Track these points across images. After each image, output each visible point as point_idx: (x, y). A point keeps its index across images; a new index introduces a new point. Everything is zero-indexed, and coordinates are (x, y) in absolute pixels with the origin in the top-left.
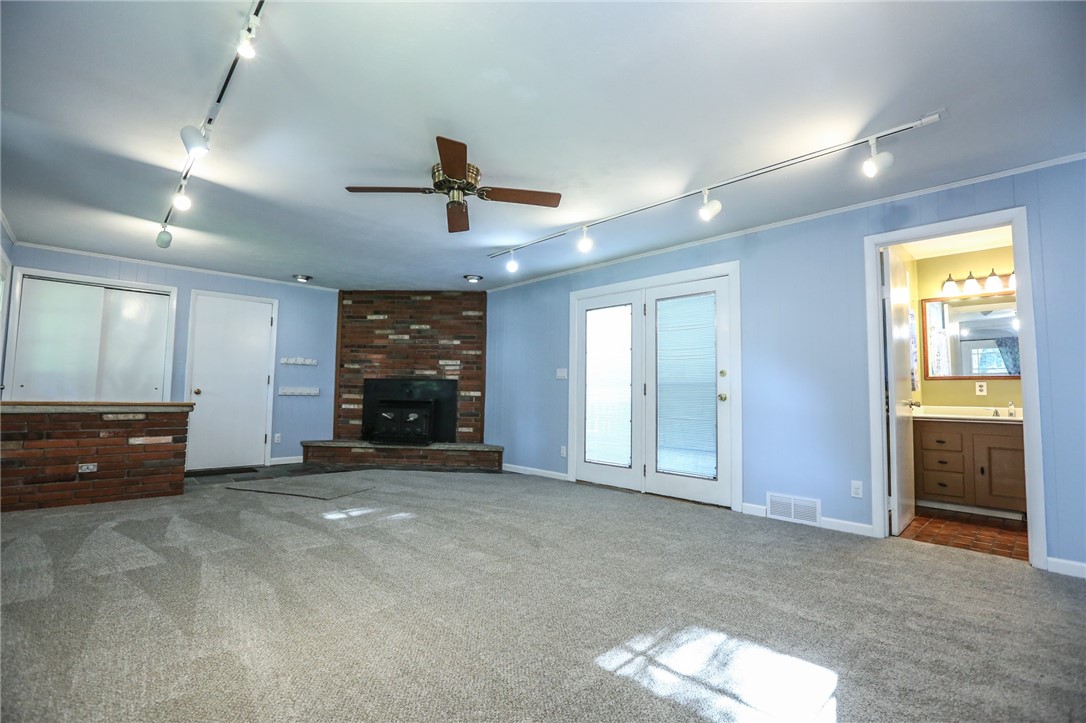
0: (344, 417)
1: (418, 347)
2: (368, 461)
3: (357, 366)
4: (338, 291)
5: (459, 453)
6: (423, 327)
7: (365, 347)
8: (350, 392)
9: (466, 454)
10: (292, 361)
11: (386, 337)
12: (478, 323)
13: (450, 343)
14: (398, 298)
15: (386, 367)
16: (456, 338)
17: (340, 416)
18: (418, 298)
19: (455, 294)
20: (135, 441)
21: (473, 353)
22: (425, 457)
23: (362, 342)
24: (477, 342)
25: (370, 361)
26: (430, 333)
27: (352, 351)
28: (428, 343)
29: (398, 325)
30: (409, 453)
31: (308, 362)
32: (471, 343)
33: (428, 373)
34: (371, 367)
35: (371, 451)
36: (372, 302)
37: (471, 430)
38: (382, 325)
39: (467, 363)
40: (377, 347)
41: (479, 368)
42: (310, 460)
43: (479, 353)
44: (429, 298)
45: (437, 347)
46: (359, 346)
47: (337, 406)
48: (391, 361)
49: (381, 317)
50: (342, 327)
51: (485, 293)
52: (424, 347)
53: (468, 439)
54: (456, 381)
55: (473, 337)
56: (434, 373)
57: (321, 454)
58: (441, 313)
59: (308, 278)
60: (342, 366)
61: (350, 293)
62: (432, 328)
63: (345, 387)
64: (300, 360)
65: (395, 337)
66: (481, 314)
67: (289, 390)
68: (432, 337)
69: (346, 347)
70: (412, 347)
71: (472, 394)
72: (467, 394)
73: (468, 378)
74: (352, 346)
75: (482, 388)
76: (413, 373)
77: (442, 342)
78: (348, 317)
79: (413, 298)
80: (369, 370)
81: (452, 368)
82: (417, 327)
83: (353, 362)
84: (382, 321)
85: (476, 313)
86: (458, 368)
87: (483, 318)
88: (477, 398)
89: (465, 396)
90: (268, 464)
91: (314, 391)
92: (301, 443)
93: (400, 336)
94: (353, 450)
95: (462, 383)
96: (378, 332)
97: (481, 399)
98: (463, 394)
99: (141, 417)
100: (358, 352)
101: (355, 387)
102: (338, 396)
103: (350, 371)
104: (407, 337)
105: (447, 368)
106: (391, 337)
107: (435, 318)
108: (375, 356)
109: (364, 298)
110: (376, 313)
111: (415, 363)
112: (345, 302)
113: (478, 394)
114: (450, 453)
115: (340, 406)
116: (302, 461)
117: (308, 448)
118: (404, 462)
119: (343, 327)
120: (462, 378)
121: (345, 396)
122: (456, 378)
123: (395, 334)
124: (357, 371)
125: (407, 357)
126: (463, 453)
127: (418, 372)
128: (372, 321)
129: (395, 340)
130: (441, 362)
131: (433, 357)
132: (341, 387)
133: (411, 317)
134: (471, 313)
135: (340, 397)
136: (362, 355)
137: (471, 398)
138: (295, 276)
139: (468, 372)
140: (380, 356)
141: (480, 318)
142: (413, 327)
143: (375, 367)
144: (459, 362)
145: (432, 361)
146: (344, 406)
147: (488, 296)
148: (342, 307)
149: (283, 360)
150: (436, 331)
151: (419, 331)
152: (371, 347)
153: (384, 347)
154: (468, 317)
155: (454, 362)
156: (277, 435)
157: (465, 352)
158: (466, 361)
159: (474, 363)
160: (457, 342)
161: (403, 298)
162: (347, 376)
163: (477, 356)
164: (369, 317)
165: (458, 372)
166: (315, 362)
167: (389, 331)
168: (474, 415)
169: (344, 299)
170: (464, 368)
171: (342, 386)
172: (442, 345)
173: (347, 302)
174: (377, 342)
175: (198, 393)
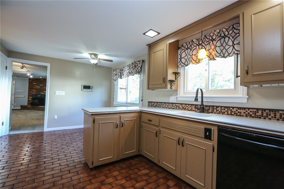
2: (30, 109)
3: (31, 92)
4: (28, 78)
10: (18, 91)
11: (36, 87)
17: (29, 101)
22: (39, 108)
23: (32, 88)
28: (42, 88)
29: (38, 85)
31: (22, 91)
33: (42, 93)
35: (31, 107)
38: (35, 85)
42: (22, 108)
44: (43, 80)
47: (28, 99)
48: (37, 91)
49: (35, 83)
50: (29, 85)
56: (43, 93)
57: (24, 107)
61: (30, 79)
62: (43, 85)
64: (20, 91)
67: (17, 96)
69: (30, 88)
70: (40, 89)
78: (30, 83)
83: (31, 91)
91: (23, 96)
92: (20, 105)
96: (35, 86)
102: (28, 97)
103: (30, 93)
104: (39, 87)
108: (34, 90)
110: (34, 82)
116: (20, 108)
117: (21, 106)
118: (35, 109)
121: (30, 97)
124: (31, 93)
125: (39, 91)
127: (41, 93)
133: (40, 83)
136: (32, 90)
142: (40, 85)
143: (34, 92)
148: (29, 81)
149: (16, 91)
151: (41, 86)
153: (36, 89)
156: (15, 104)
171: (29, 96)
173: (30, 81)
174: (35, 88)
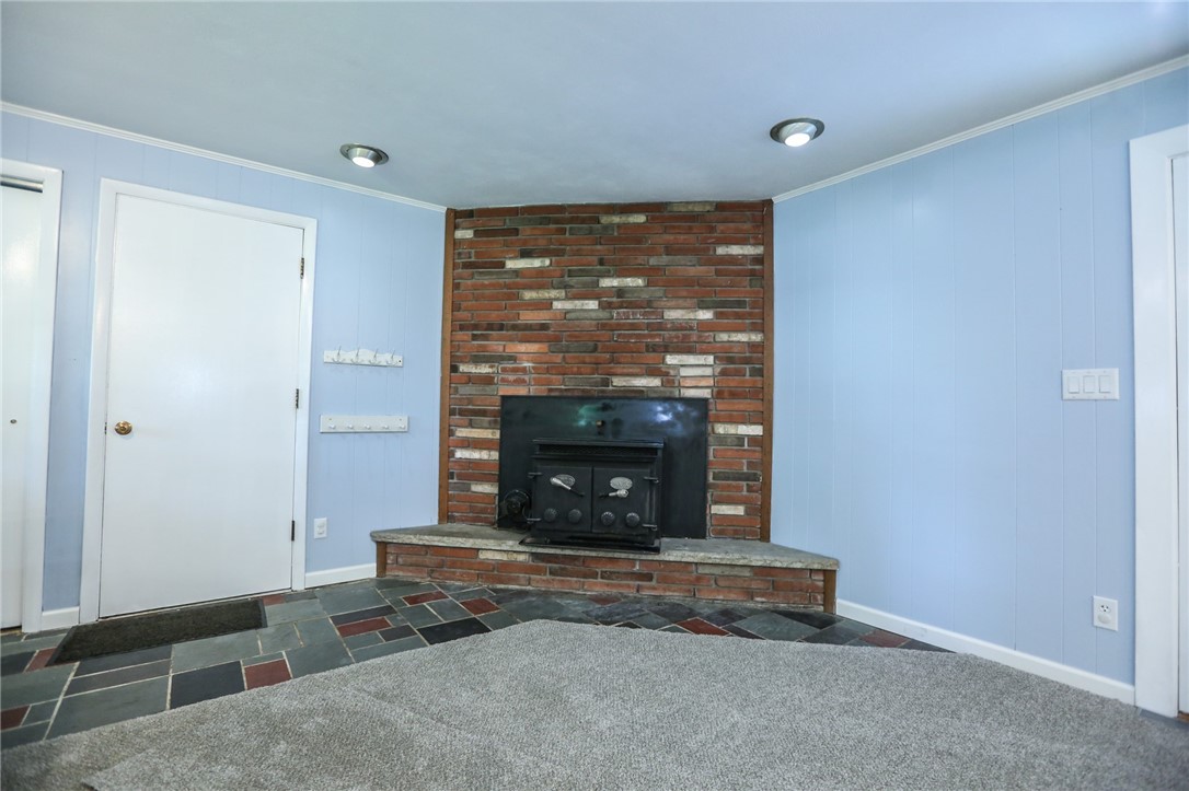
0: (460, 477)
1: (619, 327)
2: (515, 581)
3: (484, 369)
4: (443, 210)
5: (727, 571)
6: (630, 282)
7: (501, 327)
8: (471, 425)
9: (747, 573)
10: (349, 357)
11: (547, 305)
12: (752, 273)
13: (692, 316)
14: (572, 220)
15: (548, 371)
16: (703, 306)
17: (451, 476)
18: (616, 219)
19: (697, 209)
21: (743, 337)
22: (649, 577)
23: (494, 316)
24: (750, 315)
25: (513, 358)
26: (645, 296)
27: (475, 337)
28: (638, 317)
29: (573, 281)
30: (609, 568)
31: (384, 359)
32: (738, 316)
33: (641, 382)
34: (515, 370)
35: (521, 558)
36: (516, 232)
37: (740, 510)
38: (538, 279)
39: (730, 360)
40: (528, 327)
41: (760, 372)
43: (756, 337)
44: (641, 218)
45: (661, 327)
46: (490, 327)
47: (446, 454)
48: (558, 358)
49: (537, 263)
50: (453, 286)
51: (769, 203)
52: (634, 327)
53: (734, 531)
54: (706, 400)
55: (740, 304)
56: (655, 382)
57: (414, 559)
58: (669, 251)
59: (379, 157)
60: (454, 369)
61: (470, 214)
62: (649, 284)
63: (462, 413)
64: (366, 356)
65: (568, 305)
66: (759, 250)
67: (344, 421)
68: (649, 303)
69: (462, 328)
70: (603, 326)
71: (743, 430)
72: (732, 429)
73: (734, 395)
74: (475, 327)
75: (765, 418)
76: (606, 383)
77: (673, 315)
78: (467, 266)
79: (605, 220)
80: (511, 378)
81: (695, 372)
82: (615, 282)
83: (477, 360)
84: (540, 272)
85: (749, 250)
86: (708, 371)
87: (764, 262)
88: (753, 439)
89: (726, 436)
90: (299, 587)
91: (398, 422)
92: (373, 535)
93: (578, 304)
94: (483, 556)
95: (716, 408)
96: (529, 295)
97: (764, 443)
98: (721, 429)
100: (485, 338)
101: (483, 413)
102: (446, 432)
103: (470, 379)
104: (592, 305)
105: (684, 372)
106: (557, 305)
107: (653, 261)
108: (523, 348)
109: (496, 223)
110: (525, 254)
111: (612, 361)
112: (459, 234)
113: (757, 430)
114: (707, 570)
115: (451, 454)
116: (374, 575)
117: (386, 547)
119: (456, 286)
120: (719, 395)
121: (462, 433)
122: (706, 393)
123: (567, 298)
124: (487, 380)
125: (595, 349)
126: (736, 572)
127: (618, 382)
128: (516, 272)
129: (568, 312)
130: (671, 359)
131: (652, 348)
132: (452, 412)
133: (601, 263)
134: (735, 250)
135: (451, 433)
136: (496, 346)
137: (740, 439)
138: (346, 152)
139: (733, 382)
140: (533, 347)
141: (758, 260)
142: (606, 283)
143: (524, 370)
144: (710, 359)
145: (651, 357)
146: (459, 454)
147: (776, 210)
148: (452, 244)
149: (330, 355)
150: (657, 291)
151: (620, 292)
152: (515, 327)
153: (544, 327)
154: (732, 259)
155: (700, 359)
156: (319, 521)
157: (724, 337)
158: (726, 356)
159: (747, 361)
160: (706, 315)
161: (583, 221)
162: (465, 390)
163: (752, 346)
164: (511, 264)
165: (711, 382)
166: (397, 359)
167: (553, 293)
168: (747, 478)
169: (456, 227)
170: (724, 373)
171: (455, 411)
172: (672, 321)
173: (464, 234)
174: (529, 317)
175: (124, 430)
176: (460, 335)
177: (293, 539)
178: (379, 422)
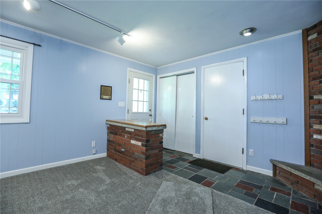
0: (316, 147)
4: (301, 31)
8: (321, 123)
10: (260, 97)
17: (312, 146)
20: (133, 142)
31: (274, 97)
42: (278, 178)
47: (308, 136)
59: (252, 30)
60: (311, 98)
63: (316, 117)
64: (266, 97)
69: (314, 79)
74: (321, 77)
90: (245, 169)
91: (281, 120)
92: (271, 161)
94: (316, 187)
99: (133, 130)
102: (308, 127)
103: (320, 102)
112: (310, 38)
115: (311, 136)
116: (271, 175)
119: (310, 61)
121: (316, 127)
132: (311, 117)
135: (311, 127)
138: (242, 34)
146: (315, 136)
148: (306, 43)
156: (251, 150)
162: (317, 107)
166: (280, 96)
169: (308, 36)
171: (313, 117)
173: (313, 37)
175: (206, 119)
176: (313, 83)
177: (243, 153)
178: (272, 120)
